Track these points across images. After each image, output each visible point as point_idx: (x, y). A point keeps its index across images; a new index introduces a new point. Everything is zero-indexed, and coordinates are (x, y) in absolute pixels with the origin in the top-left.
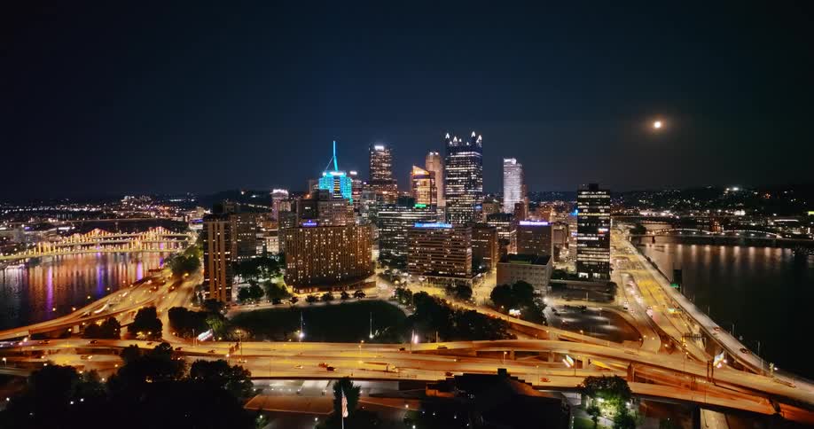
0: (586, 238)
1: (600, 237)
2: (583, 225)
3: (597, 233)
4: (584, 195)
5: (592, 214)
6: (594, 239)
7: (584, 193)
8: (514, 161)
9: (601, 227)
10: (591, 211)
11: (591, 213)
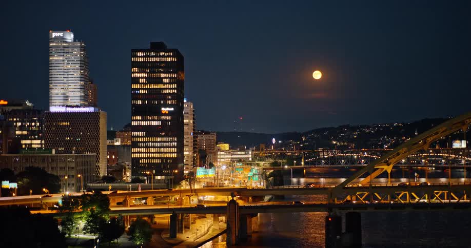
0: (144, 123)
1: (163, 121)
2: (140, 102)
3: (160, 114)
4: (141, 57)
5: (153, 86)
6: (155, 123)
7: (140, 54)
8: (70, 37)
9: (166, 106)
10: (150, 80)
11: (150, 83)
